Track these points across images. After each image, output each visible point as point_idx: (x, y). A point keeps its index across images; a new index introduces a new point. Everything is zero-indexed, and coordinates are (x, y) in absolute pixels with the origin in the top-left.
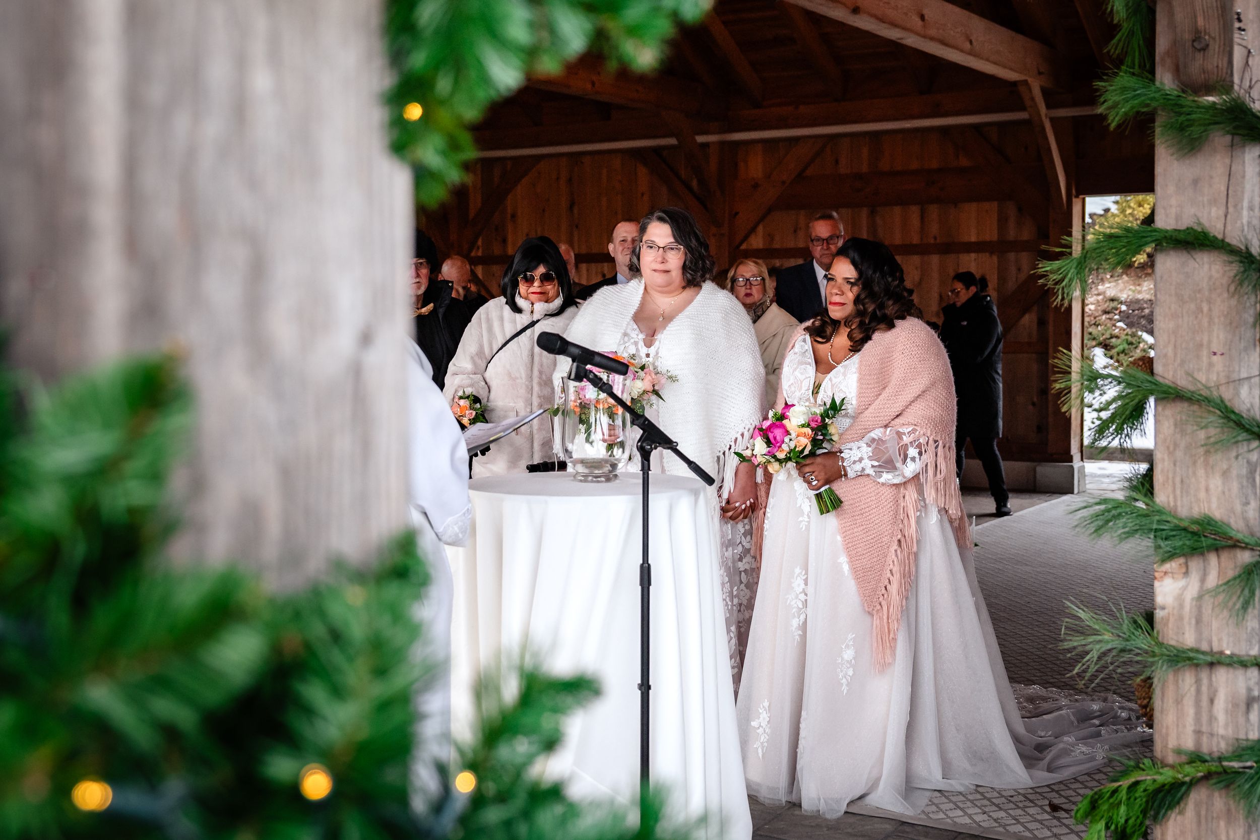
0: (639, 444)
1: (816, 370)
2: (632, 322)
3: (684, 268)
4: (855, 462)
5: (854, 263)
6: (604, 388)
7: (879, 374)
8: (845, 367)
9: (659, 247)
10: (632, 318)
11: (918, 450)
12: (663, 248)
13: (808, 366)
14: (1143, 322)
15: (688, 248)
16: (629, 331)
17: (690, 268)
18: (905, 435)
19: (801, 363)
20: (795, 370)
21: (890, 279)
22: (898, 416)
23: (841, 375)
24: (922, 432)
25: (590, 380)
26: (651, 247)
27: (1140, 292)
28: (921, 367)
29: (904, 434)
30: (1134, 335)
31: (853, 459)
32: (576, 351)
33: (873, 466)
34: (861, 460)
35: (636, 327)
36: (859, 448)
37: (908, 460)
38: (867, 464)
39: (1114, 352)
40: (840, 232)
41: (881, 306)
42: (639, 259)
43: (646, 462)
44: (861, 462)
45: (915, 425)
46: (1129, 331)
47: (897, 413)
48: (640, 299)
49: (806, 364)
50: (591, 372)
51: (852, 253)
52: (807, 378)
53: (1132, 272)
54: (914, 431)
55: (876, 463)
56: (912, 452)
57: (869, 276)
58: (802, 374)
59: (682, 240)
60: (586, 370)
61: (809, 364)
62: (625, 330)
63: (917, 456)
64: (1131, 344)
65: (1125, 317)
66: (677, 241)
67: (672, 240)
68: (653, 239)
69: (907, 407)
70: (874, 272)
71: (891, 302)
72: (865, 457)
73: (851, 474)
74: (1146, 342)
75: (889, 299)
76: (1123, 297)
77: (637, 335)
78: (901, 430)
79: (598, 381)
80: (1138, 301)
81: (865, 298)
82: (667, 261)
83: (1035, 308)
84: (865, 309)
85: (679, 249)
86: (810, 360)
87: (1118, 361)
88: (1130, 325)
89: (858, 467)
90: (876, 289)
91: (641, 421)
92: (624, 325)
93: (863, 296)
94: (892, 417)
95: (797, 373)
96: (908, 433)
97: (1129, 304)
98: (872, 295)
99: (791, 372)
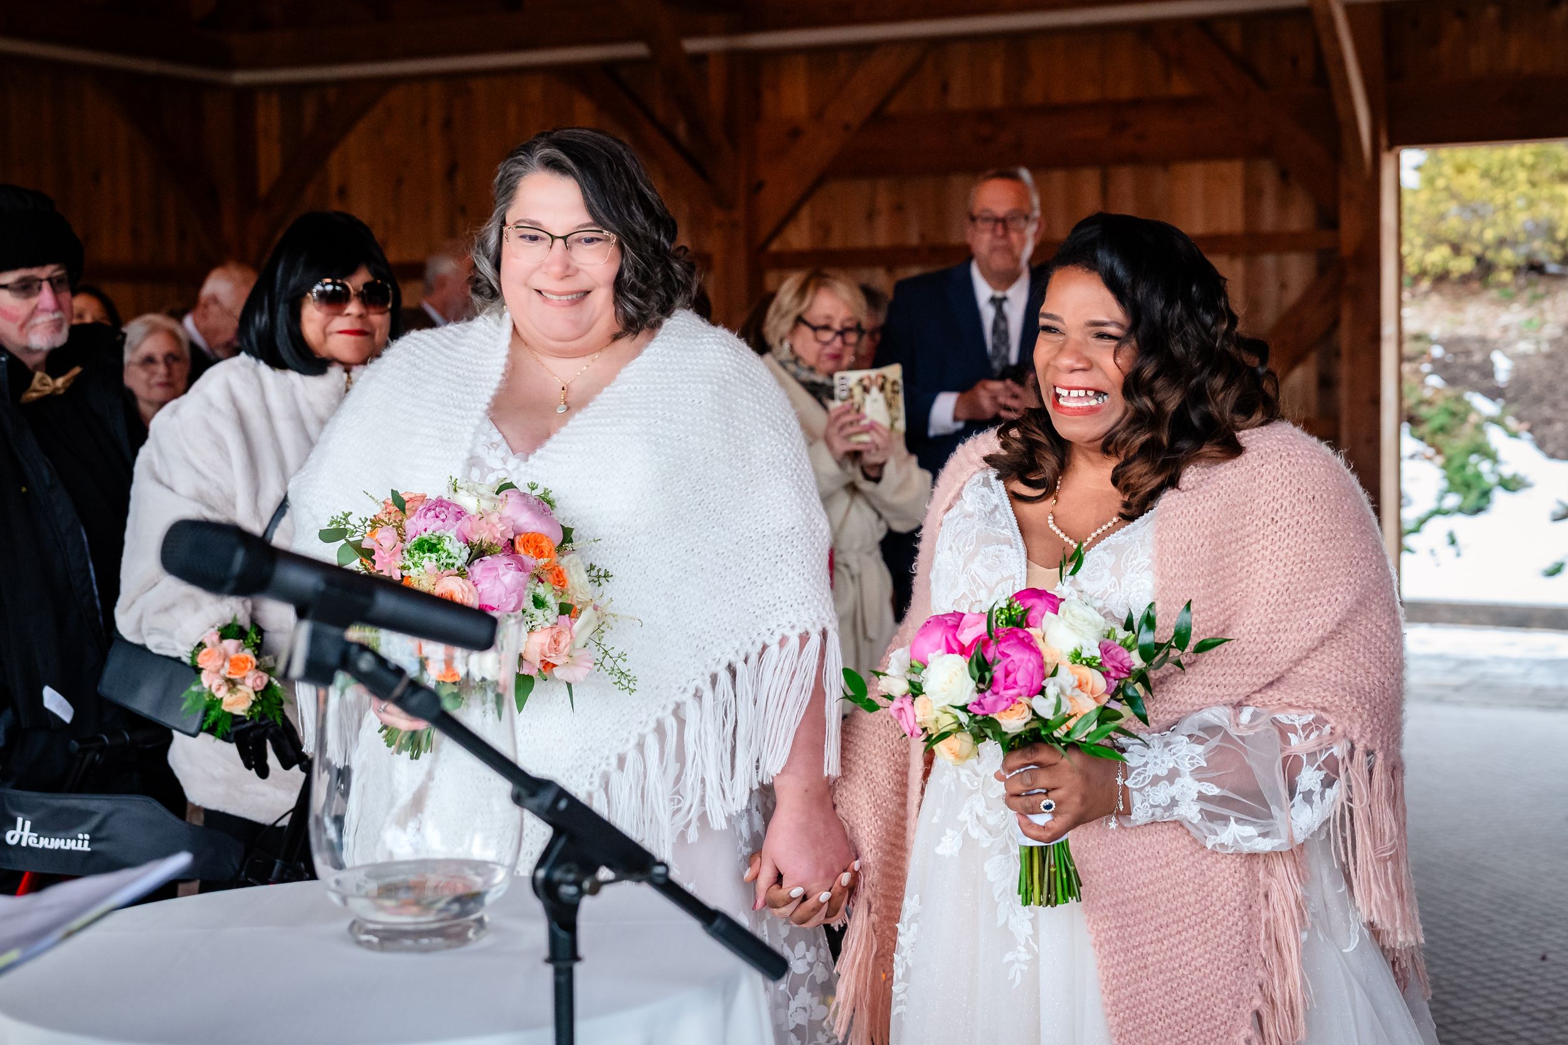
0: (541, 873)
1: (1028, 557)
2: (488, 425)
3: (619, 286)
4: (1156, 780)
5: (1112, 284)
6: (414, 701)
7: (1211, 574)
8: (1118, 550)
9: (553, 238)
10: (488, 413)
11: (1321, 775)
12: (564, 238)
13: (1006, 548)
14: (1473, 376)
15: (628, 239)
16: (481, 451)
17: (633, 289)
18: (1295, 732)
19: (985, 540)
20: (971, 557)
21: (1208, 319)
22: (1271, 684)
23: (1107, 573)
24: (1339, 730)
25: (362, 678)
26: (534, 238)
27: (1462, 323)
28: (1327, 558)
29: (1294, 730)
30: (1459, 399)
31: (1151, 771)
32: (307, 581)
33: (1202, 797)
34: (1173, 775)
35: (497, 437)
36: (1167, 744)
37: (1298, 798)
38: (1188, 788)
39: (1425, 429)
40: (1032, 209)
41: (1198, 396)
42: (497, 266)
43: (563, 935)
44: (1172, 783)
45: (1324, 709)
46: (1450, 392)
47: (1270, 679)
48: (504, 361)
49: (999, 542)
50: (364, 648)
51: (1105, 258)
52: (1004, 579)
53: (1446, 288)
54: (1319, 723)
55: (1213, 790)
56: (1309, 778)
57: (1158, 317)
58: (989, 568)
59: (612, 219)
60: (349, 644)
61: (1008, 542)
62: (471, 451)
63: (1318, 788)
64: (1453, 414)
65: (1440, 367)
66: (597, 220)
67: (586, 218)
68: (534, 217)
69: (1298, 662)
70: (1169, 303)
71: (1218, 382)
72: (1186, 767)
73: (1140, 814)
74: (1478, 412)
75: (1213, 374)
76: (1435, 331)
77: (504, 461)
78: (1281, 717)
79: (390, 679)
80: (1459, 340)
81: (1155, 376)
82: (577, 270)
83: (1313, 357)
84: (1159, 405)
85: (608, 240)
86: (1008, 533)
87: (1432, 445)
88: (1451, 381)
89: (1162, 794)
90: (1178, 350)
91: (546, 798)
92: (468, 437)
93: (1148, 372)
94: (1256, 688)
95: (975, 566)
96: (1304, 727)
97: (1449, 344)
98: (1172, 370)
99: (961, 563)
